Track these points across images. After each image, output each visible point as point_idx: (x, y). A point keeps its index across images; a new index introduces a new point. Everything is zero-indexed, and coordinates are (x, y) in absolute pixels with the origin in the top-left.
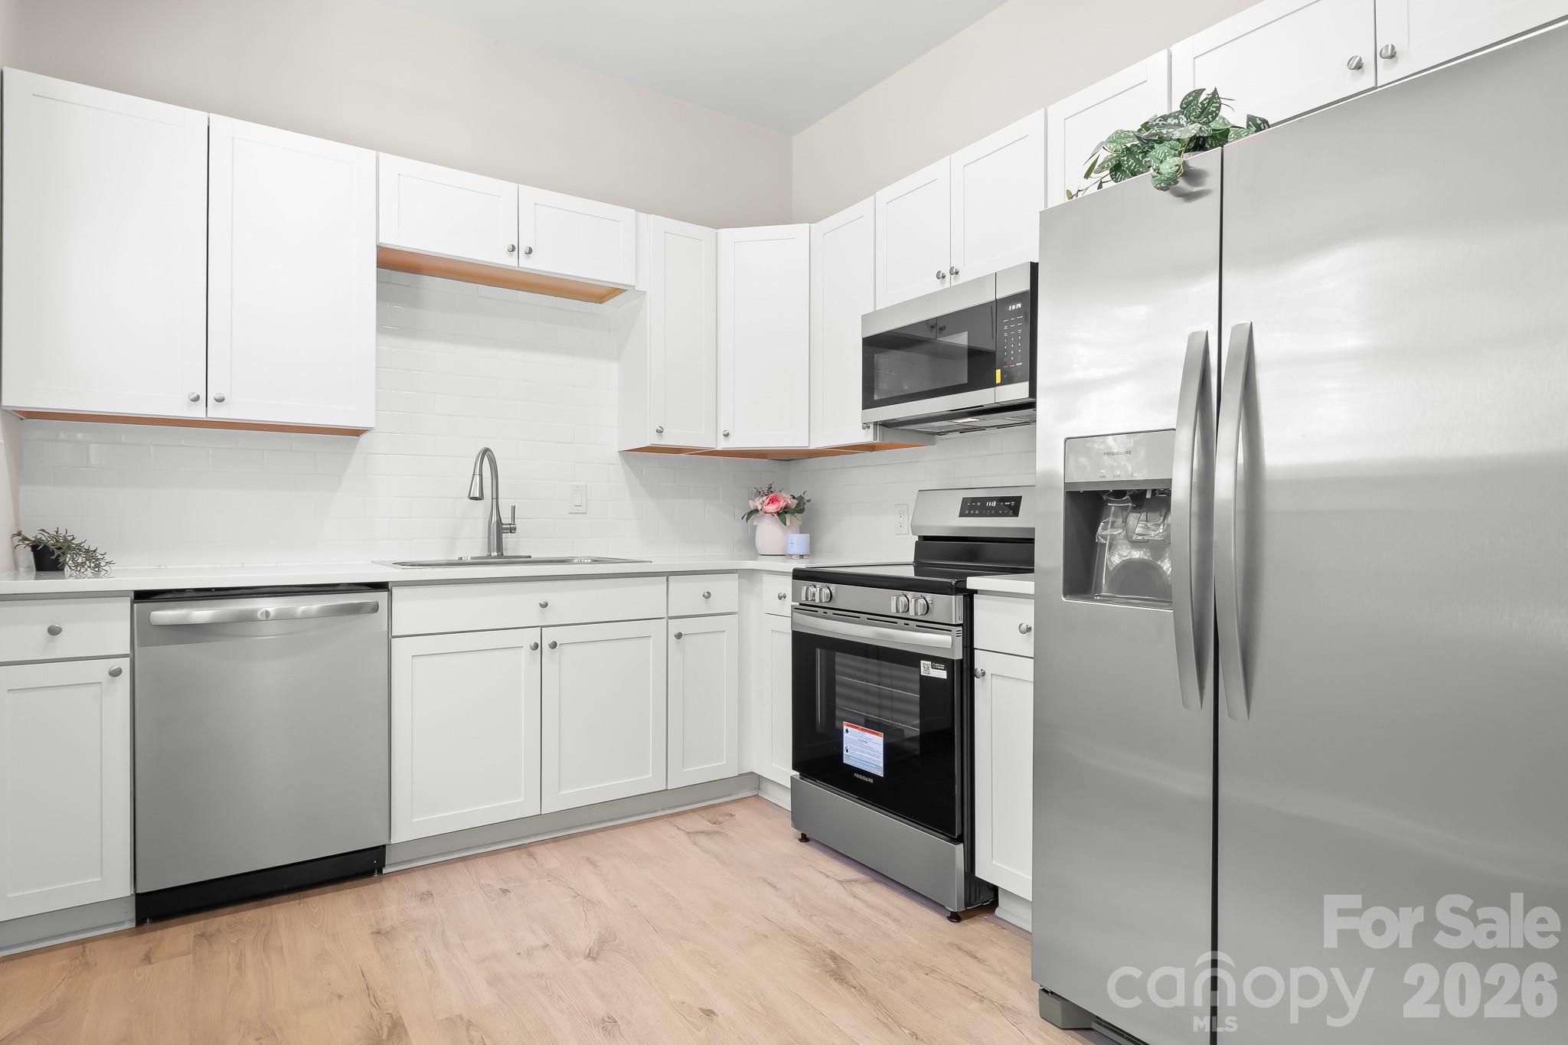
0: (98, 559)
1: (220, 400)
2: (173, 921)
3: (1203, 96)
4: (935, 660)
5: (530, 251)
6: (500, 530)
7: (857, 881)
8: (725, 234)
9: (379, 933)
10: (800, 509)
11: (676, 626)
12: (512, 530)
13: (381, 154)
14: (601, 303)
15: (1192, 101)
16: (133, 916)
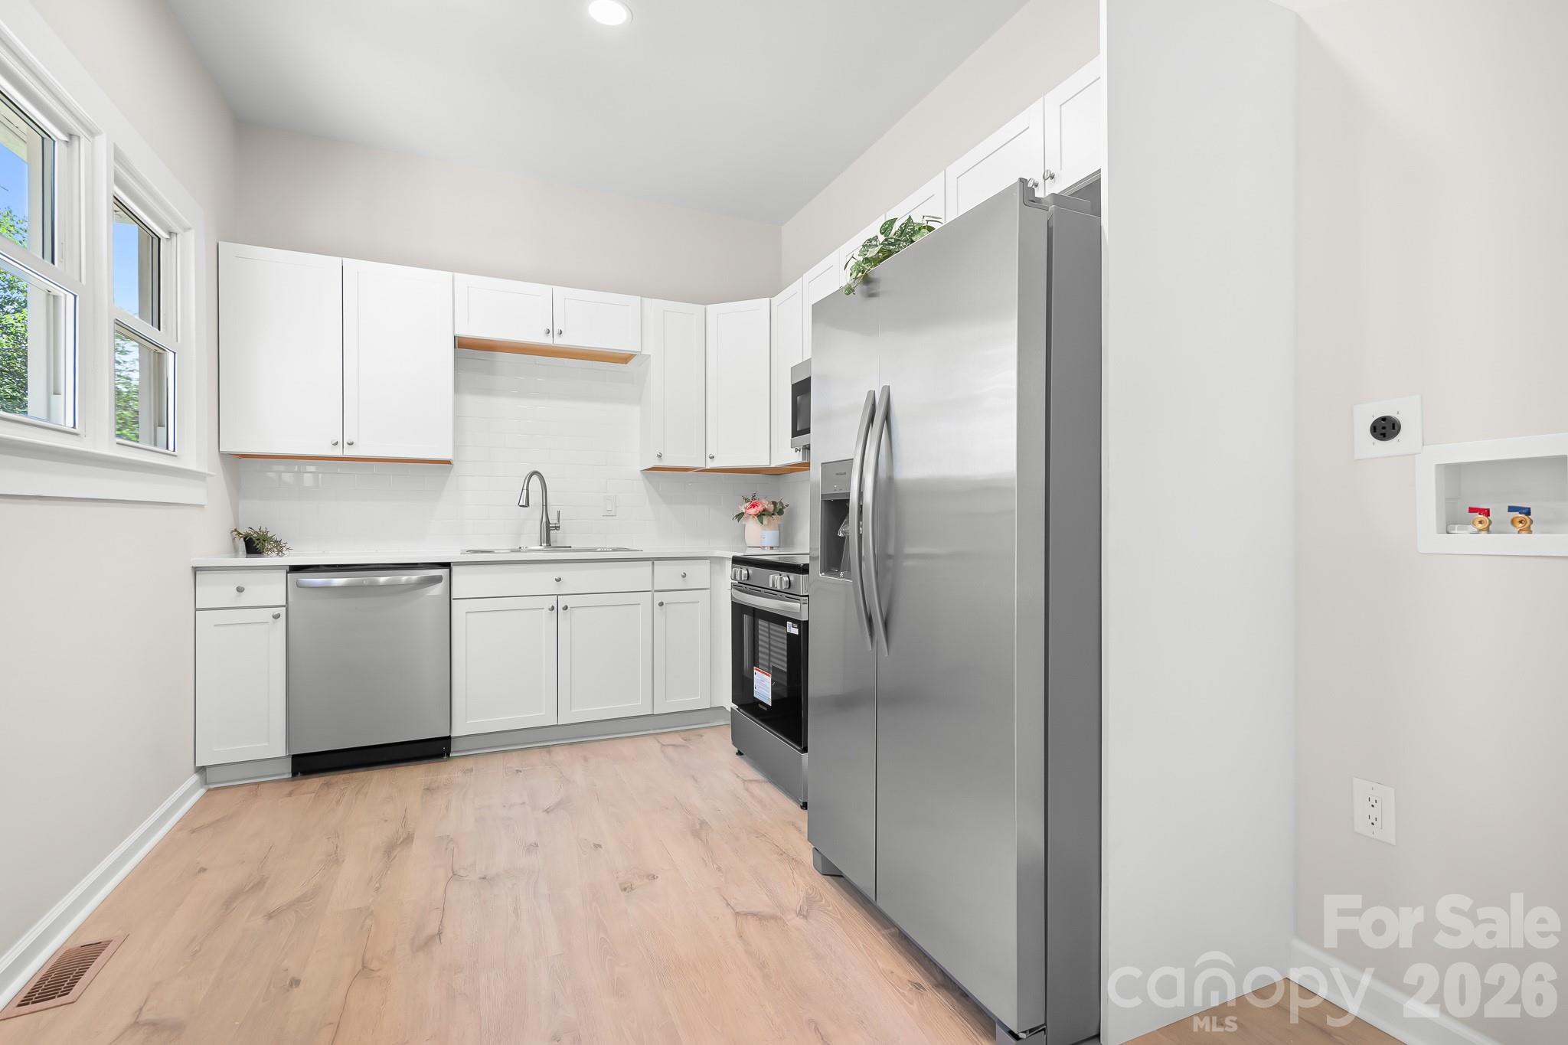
0: (281, 547)
1: (351, 444)
2: (314, 775)
3: (896, 227)
4: (794, 621)
5: (561, 332)
6: (548, 529)
7: (755, 781)
8: (712, 308)
9: (428, 789)
10: (779, 510)
11: (659, 597)
12: (557, 528)
13: (457, 275)
14: (626, 363)
15: (887, 228)
16: (290, 771)
